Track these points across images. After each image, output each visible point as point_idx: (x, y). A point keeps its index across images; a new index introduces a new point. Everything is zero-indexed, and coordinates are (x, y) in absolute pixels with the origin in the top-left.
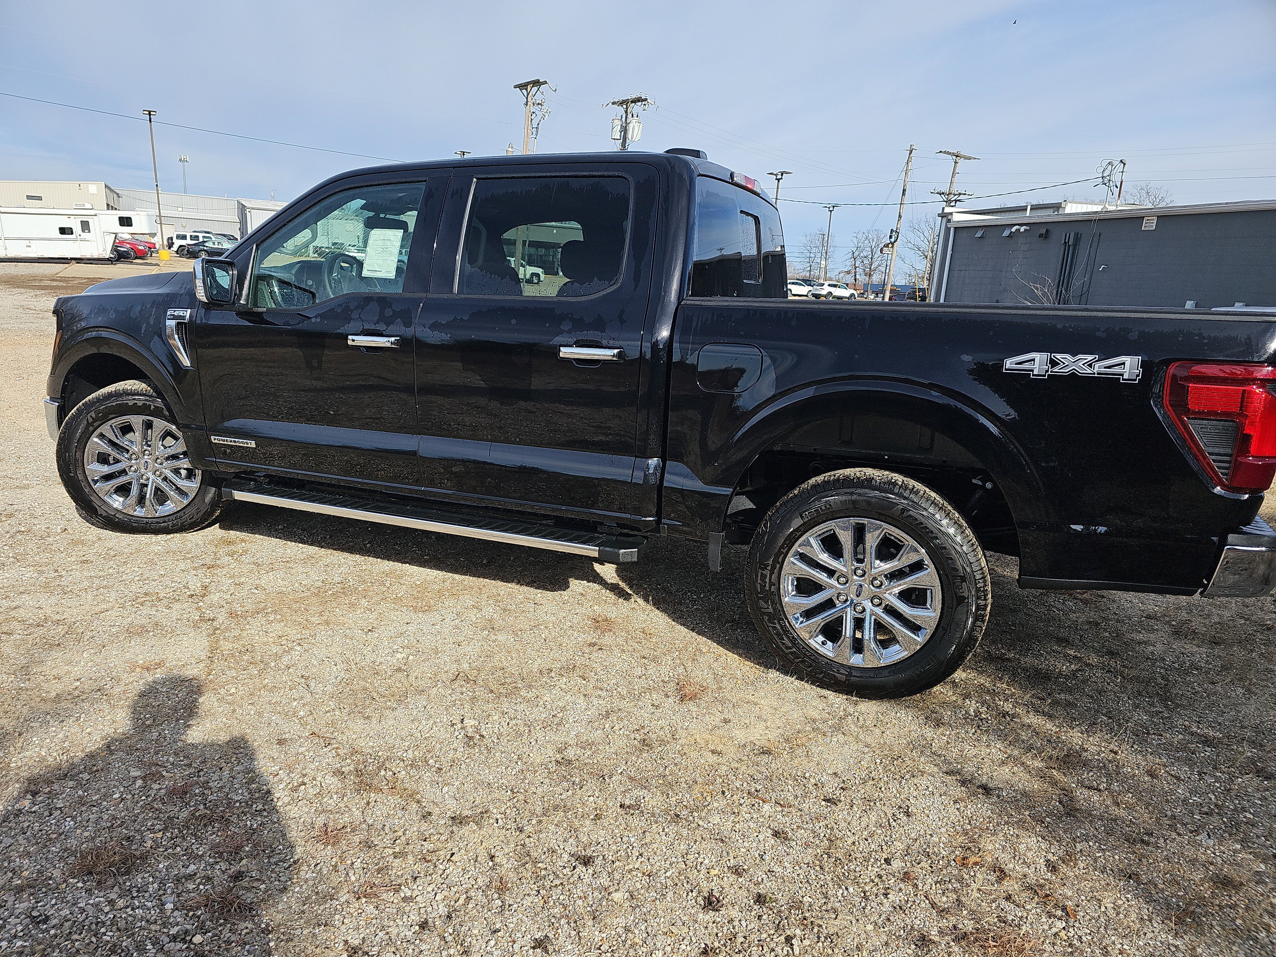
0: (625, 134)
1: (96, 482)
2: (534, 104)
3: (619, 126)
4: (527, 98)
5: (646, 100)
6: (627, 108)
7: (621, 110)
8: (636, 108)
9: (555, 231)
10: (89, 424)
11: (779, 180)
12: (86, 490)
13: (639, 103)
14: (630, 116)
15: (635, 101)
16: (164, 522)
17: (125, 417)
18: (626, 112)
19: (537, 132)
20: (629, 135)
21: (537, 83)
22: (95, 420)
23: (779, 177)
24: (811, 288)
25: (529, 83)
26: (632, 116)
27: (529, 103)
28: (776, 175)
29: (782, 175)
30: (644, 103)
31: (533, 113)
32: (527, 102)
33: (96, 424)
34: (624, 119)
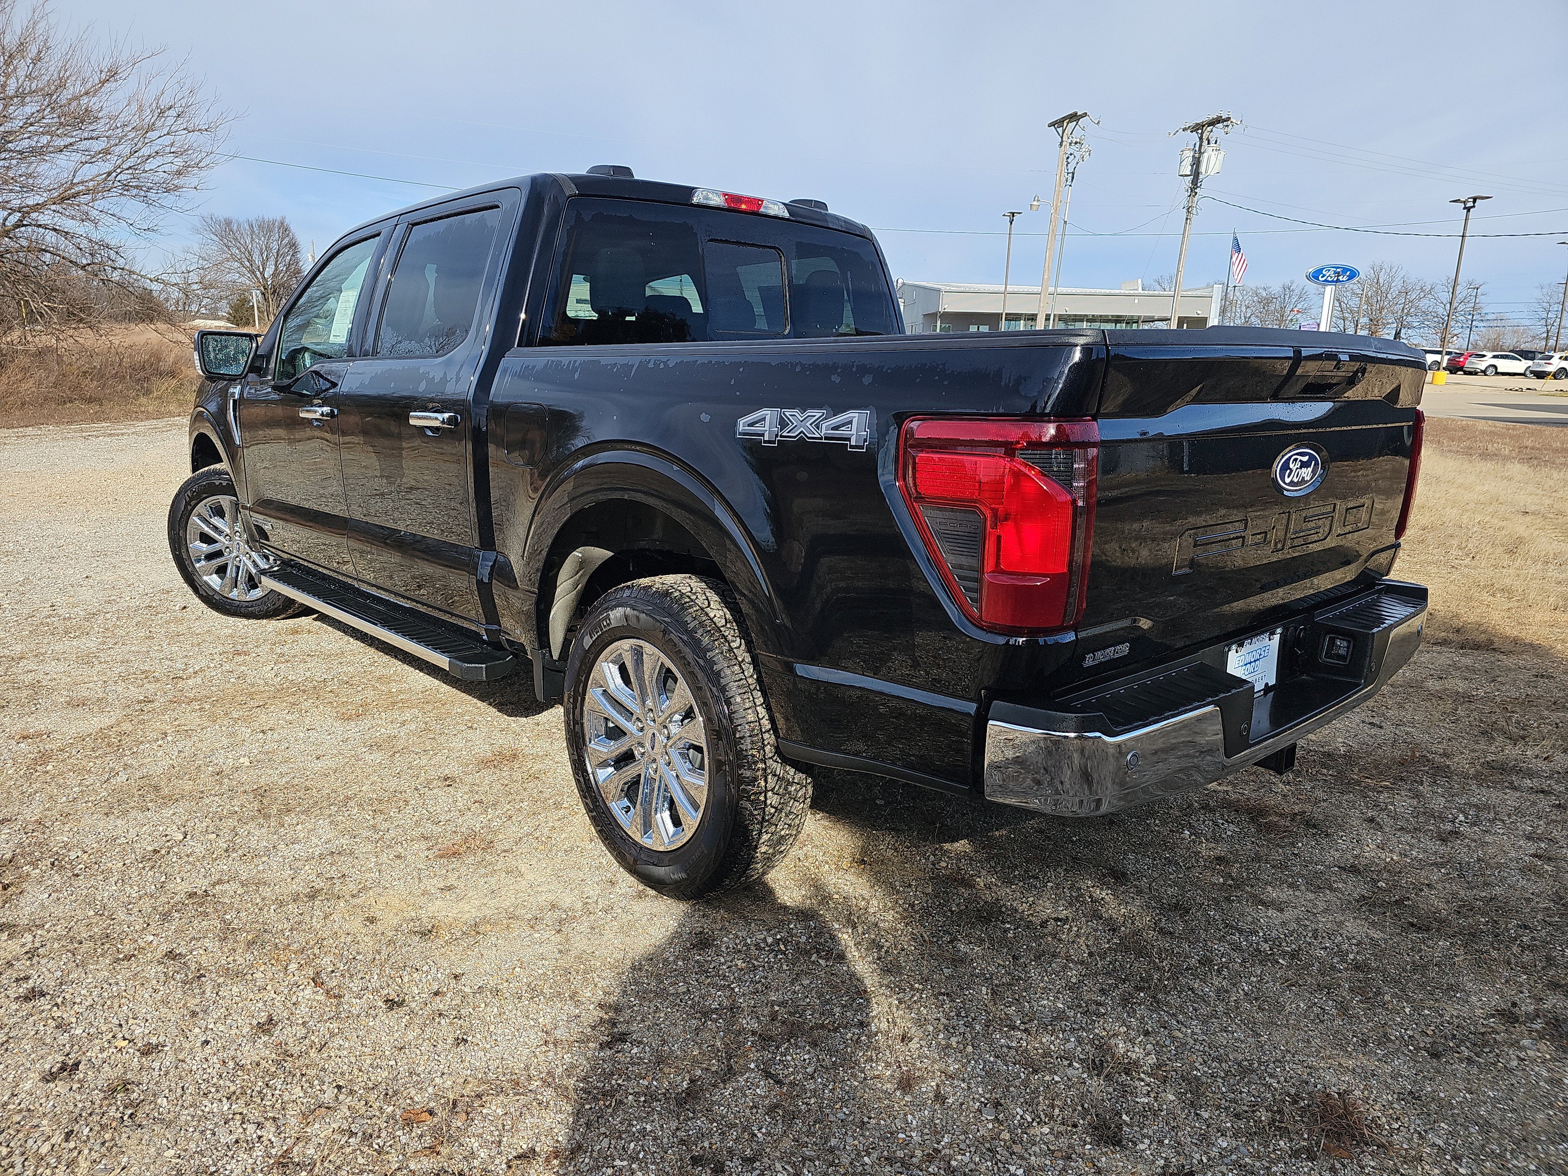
0: (1198, 167)
1: (199, 561)
2: (1070, 144)
3: (1191, 159)
4: (1062, 138)
5: (1228, 119)
6: (1202, 134)
7: (1195, 137)
8: (1218, 131)
9: (1136, 301)
10: (187, 504)
11: (1468, 209)
12: (190, 569)
13: (1220, 125)
14: (1205, 142)
15: (1213, 123)
16: (252, 606)
17: (215, 497)
18: (1201, 139)
19: (1073, 178)
20: (1203, 169)
21: (1074, 117)
22: (191, 499)
23: (1470, 204)
24: (1530, 363)
25: (1064, 119)
26: (1209, 143)
27: (1064, 143)
28: (1464, 202)
29: (1474, 202)
30: (1225, 123)
31: (1071, 154)
32: (1062, 141)
33: (193, 503)
34: (1197, 149)
